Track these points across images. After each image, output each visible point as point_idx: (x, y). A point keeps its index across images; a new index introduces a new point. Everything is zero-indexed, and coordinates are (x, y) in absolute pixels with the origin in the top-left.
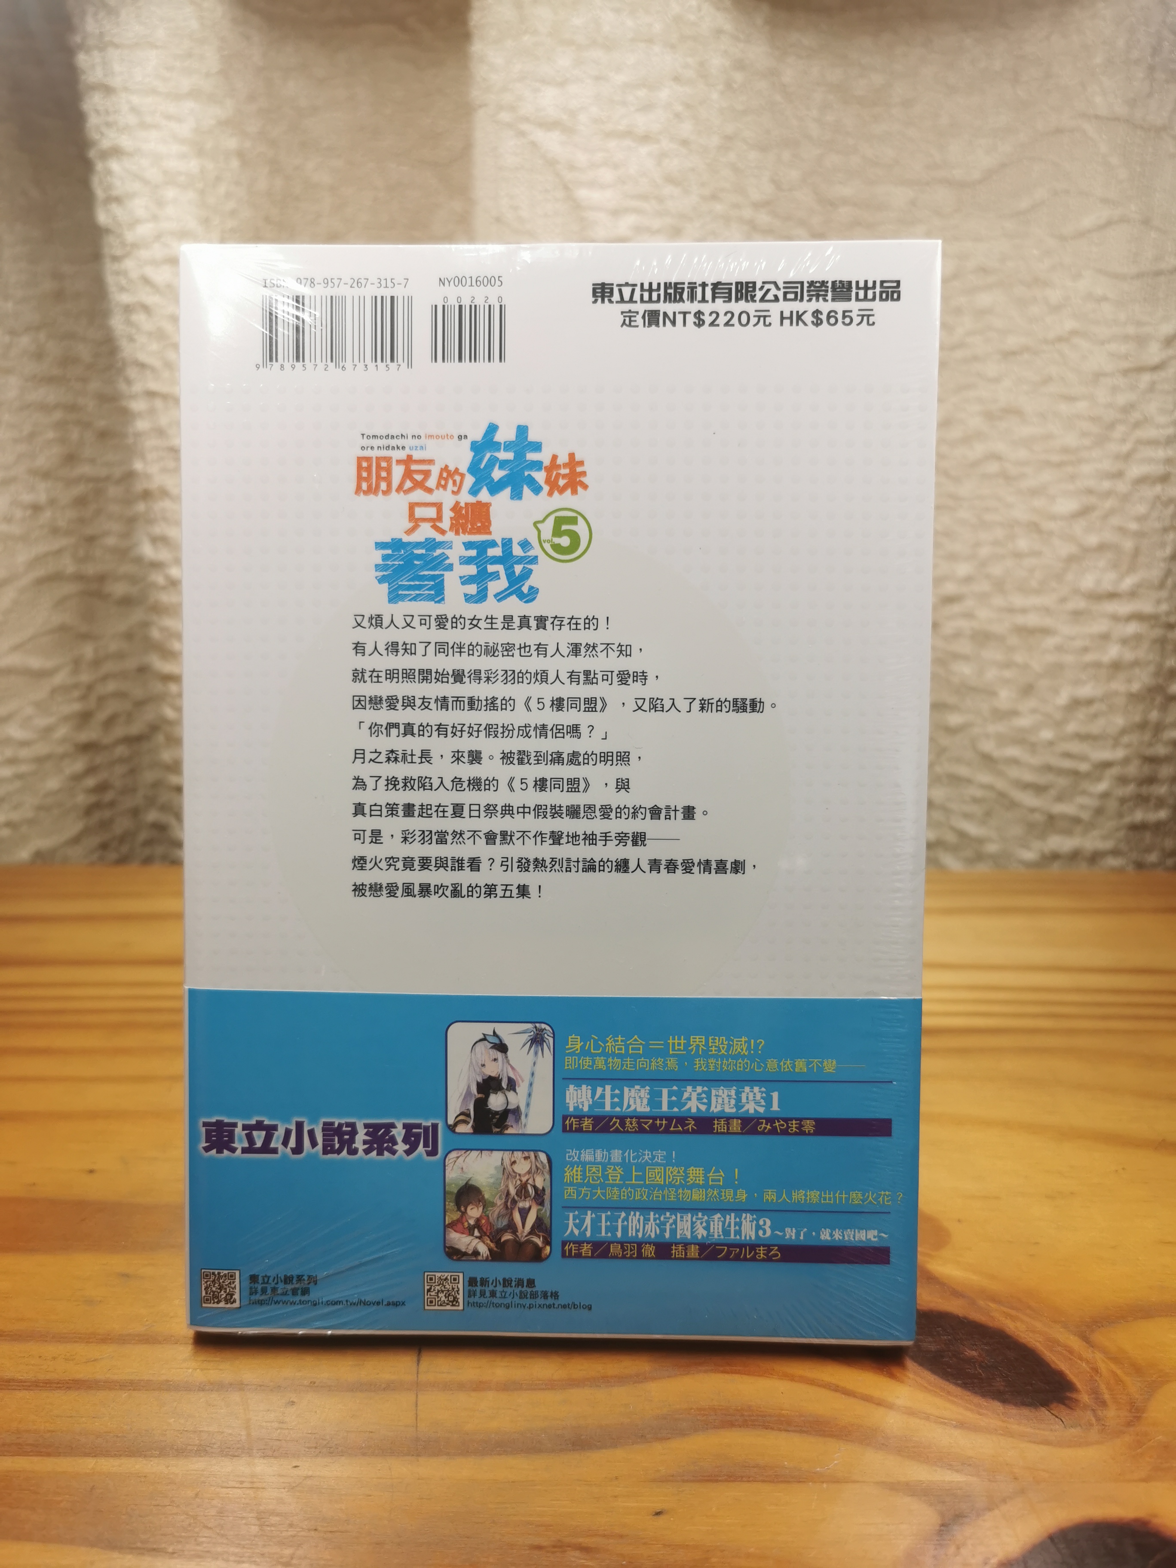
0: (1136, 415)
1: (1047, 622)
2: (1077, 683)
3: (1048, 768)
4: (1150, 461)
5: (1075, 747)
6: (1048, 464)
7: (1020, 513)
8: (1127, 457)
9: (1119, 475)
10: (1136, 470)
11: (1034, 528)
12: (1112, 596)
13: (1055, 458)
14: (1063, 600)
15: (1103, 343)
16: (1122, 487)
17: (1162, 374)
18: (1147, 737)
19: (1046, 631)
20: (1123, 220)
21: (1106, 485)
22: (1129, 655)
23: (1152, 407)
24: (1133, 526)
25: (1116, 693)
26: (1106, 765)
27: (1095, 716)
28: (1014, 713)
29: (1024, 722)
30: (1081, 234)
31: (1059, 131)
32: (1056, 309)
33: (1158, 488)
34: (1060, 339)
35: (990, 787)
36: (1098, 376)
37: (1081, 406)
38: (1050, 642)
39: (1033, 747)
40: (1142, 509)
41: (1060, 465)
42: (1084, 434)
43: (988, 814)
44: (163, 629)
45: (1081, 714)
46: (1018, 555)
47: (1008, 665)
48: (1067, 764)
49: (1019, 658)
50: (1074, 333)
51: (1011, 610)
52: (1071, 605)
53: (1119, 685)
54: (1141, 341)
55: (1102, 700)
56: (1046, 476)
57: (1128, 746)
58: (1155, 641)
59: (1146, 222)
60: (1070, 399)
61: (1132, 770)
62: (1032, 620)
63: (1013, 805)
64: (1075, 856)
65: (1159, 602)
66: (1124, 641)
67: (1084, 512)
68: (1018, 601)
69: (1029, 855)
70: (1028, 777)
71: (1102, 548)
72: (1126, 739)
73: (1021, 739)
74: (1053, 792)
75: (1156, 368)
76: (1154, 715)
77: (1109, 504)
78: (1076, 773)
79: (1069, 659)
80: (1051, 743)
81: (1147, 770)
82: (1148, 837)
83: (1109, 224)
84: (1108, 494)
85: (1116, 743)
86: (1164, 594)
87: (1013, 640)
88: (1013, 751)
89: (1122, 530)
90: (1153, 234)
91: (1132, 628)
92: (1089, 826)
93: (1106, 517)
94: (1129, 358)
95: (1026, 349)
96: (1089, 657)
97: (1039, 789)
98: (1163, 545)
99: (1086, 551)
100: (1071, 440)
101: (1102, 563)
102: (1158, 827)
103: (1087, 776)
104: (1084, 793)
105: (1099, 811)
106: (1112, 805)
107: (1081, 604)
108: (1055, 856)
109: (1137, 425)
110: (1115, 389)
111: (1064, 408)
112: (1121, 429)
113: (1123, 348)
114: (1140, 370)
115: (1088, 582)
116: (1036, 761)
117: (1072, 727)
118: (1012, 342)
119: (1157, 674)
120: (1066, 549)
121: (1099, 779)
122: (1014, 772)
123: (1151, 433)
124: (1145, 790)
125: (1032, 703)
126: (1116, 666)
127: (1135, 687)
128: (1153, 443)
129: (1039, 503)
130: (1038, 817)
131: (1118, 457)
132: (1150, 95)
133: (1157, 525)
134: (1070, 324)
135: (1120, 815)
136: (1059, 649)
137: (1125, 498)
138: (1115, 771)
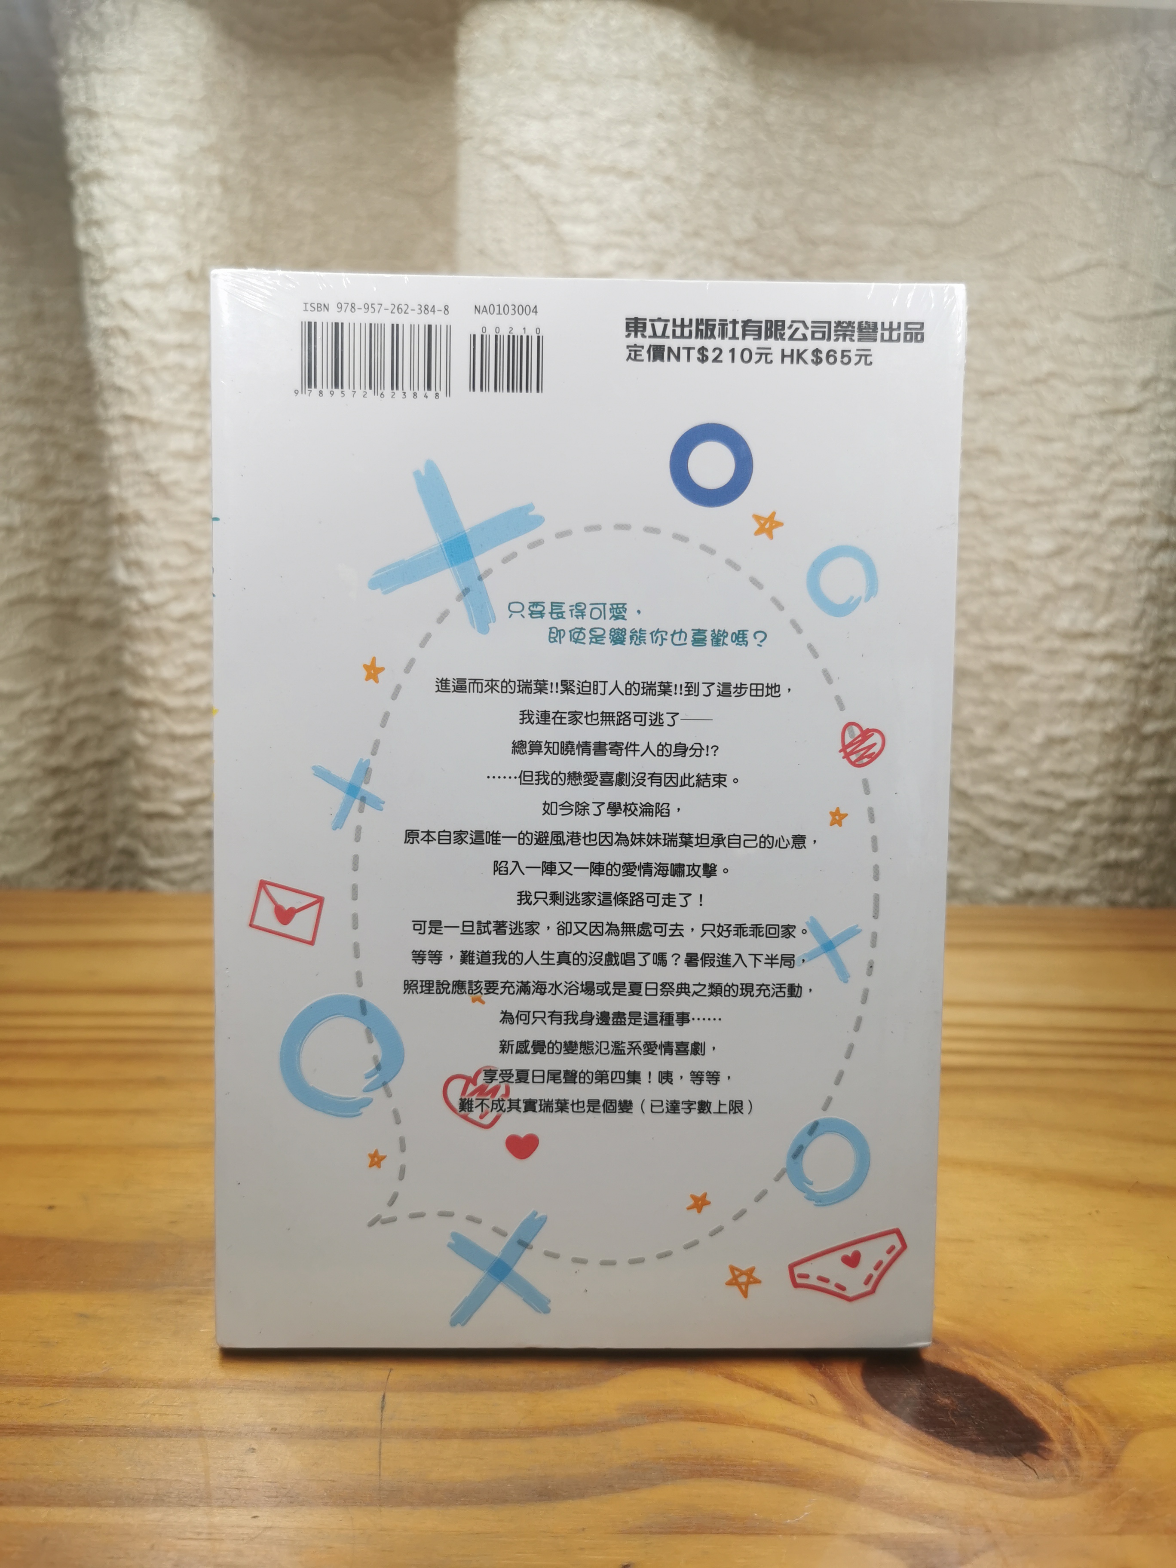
0: (1112, 457)
1: (1023, 660)
2: (1052, 721)
3: (1023, 806)
4: (1126, 502)
5: (1050, 785)
6: (1025, 504)
7: (997, 552)
8: (1103, 498)
9: (1095, 516)
10: (1111, 512)
11: (1010, 566)
12: (1087, 635)
13: (1032, 498)
14: (1039, 639)
15: (1080, 385)
16: (1097, 528)
17: (1139, 416)
18: (1121, 776)
19: (1021, 670)
20: (1101, 264)
21: (1082, 525)
22: (1103, 695)
23: (1128, 449)
24: (1109, 567)
25: (1090, 732)
26: (1081, 803)
27: (1070, 754)
28: (990, 750)
29: (999, 759)
30: (1059, 277)
31: (1039, 175)
32: (1033, 350)
33: (1133, 530)
34: (1037, 381)
35: (966, 824)
36: (1075, 418)
37: (1058, 447)
38: (1026, 680)
39: (1008, 785)
40: (1117, 550)
41: (1036, 505)
42: (1061, 475)
43: (963, 851)
44: (135, 654)
45: (1056, 752)
46: (994, 593)
47: (984, 702)
48: (1042, 802)
49: (995, 696)
50: (1051, 375)
51: (988, 648)
52: (1046, 644)
53: (1093, 724)
54: (1118, 383)
55: (1076, 738)
56: (1023, 516)
57: (1102, 785)
58: (1130, 681)
59: (1124, 266)
60: (1047, 440)
61: (1106, 809)
62: (1008, 658)
63: (988, 842)
64: (1049, 893)
65: (1133, 642)
66: (1099, 681)
67: (1060, 552)
68: (995, 639)
69: (1003, 893)
70: (1004, 814)
71: (1077, 588)
72: (1100, 778)
73: (995, 776)
74: (1028, 830)
75: (1132, 411)
76: (1128, 755)
77: (1084, 545)
78: (1050, 811)
79: (1043, 697)
80: (1026, 781)
81: (1120, 809)
82: (1121, 875)
83: (1087, 267)
84: (1084, 534)
85: (1090, 783)
86: (1139, 634)
87: (989, 678)
88: (988, 789)
89: (1097, 571)
90: (1131, 279)
91: (1106, 668)
92: (1063, 865)
93: (1081, 557)
94: (1106, 400)
95: (1004, 390)
96: (1064, 696)
97: (1014, 827)
98: (1138, 586)
99: (1062, 591)
100: (1047, 480)
101: (1077, 603)
102: (1131, 866)
103: (1061, 814)
104: (1058, 831)
105: (1073, 850)
106: (1086, 844)
107: (1057, 643)
108: (1029, 894)
109: (1113, 467)
110: (1091, 431)
111: (1040, 449)
112: (1097, 470)
113: (1100, 391)
114: (1117, 412)
115: (1063, 621)
116: (1011, 798)
117: (1046, 766)
118: (990, 382)
119: (1131, 714)
120: (1041, 588)
121: (1074, 818)
122: (989, 810)
123: (1126, 474)
124: (1118, 829)
125: (1007, 740)
126: (1091, 705)
127: (1110, 726)
128: (1129, 484)
129: (1015, 542)
130: (1012, 854)
131: (1093, 498)
132: (1128, 142)
133: (1132, 566)
134: (1047, 366)
135: (1094, 854)
136: (1034, 687)
137: (1100, 539)
138: (1088, 810)
